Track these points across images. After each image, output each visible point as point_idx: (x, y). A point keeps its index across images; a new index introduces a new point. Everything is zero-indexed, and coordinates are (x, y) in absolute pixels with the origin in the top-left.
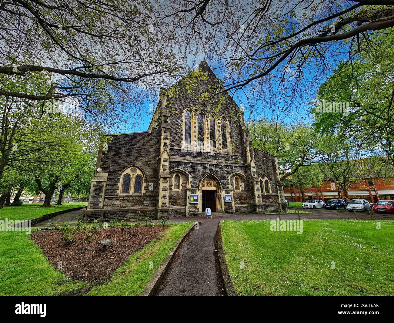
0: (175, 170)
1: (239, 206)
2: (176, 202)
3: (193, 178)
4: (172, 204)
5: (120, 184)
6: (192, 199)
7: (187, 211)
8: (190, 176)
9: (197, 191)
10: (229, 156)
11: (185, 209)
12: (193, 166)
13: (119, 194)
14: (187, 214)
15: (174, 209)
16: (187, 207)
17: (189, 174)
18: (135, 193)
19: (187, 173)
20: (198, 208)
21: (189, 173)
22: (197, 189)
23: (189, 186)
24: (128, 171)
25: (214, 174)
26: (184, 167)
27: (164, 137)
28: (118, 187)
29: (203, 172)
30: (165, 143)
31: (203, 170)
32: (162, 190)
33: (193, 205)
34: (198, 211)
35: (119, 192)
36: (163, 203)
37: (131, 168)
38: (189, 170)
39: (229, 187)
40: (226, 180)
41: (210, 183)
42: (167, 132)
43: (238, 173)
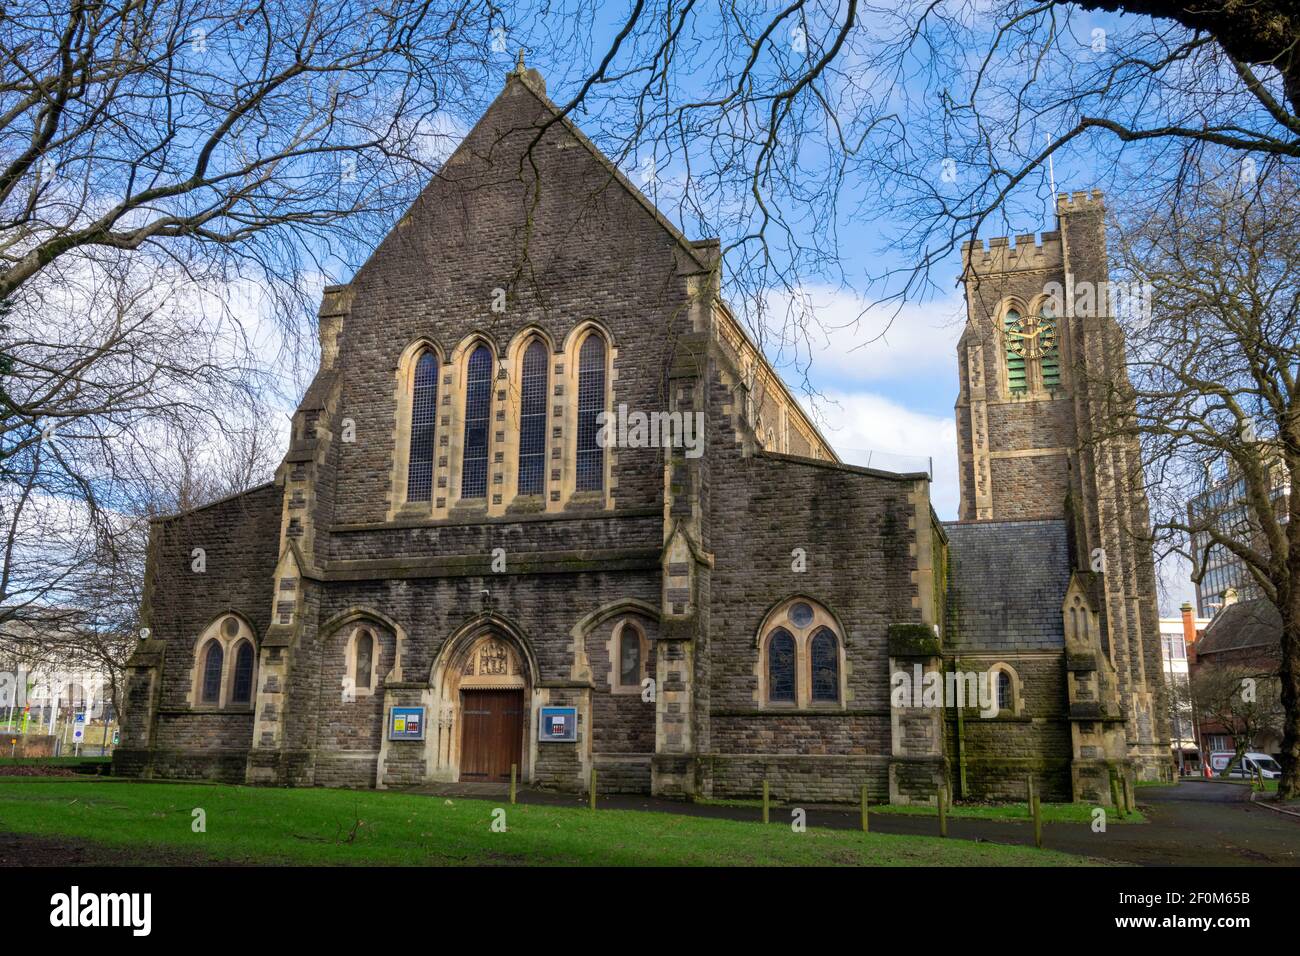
0: (350, 614)
1: (627, 760)
2: (354, 734)
3: (413, 638)
4: (340, 742)
5: (196, 675)
6: (400, 723)
7: (382, 769)
8: (401, 635)
9: (425, 692)
10: (594, 524)
11: (375, 761)
12: (415, 594)
13: (192, 706)
14: (379, 781)
15: (345, 760)
16: (383, 755)
17: (397, 627)
18: (237, 703)
19: (391, 622)
20: (424, 762)
21: (395, 621)
22: (425, 684)
23: (397, 676)
24: (214, 630)
25: (499, 619)
26: (379, 601)
27: (291, 497)
28: (189, 682)
29: (453, 614)
30: (294, 522)
31: (454, 603)
32: (265, 691)
33: (406, 748)
34: (423, 773)
35: (192, 699)
36: (264, 734)
37: (223, 619)
38: (398, 608)
39: (569, 674)
40: (559, 643)
41: (499, 656)
42: (301, 480)
43: (630, 605)
